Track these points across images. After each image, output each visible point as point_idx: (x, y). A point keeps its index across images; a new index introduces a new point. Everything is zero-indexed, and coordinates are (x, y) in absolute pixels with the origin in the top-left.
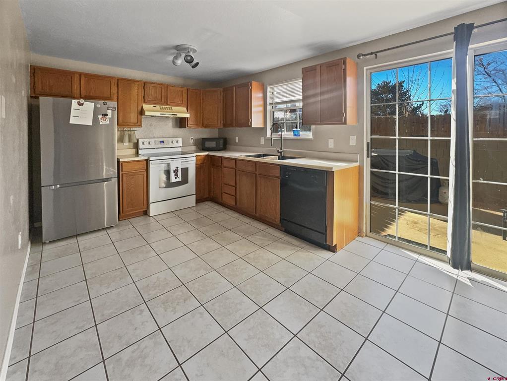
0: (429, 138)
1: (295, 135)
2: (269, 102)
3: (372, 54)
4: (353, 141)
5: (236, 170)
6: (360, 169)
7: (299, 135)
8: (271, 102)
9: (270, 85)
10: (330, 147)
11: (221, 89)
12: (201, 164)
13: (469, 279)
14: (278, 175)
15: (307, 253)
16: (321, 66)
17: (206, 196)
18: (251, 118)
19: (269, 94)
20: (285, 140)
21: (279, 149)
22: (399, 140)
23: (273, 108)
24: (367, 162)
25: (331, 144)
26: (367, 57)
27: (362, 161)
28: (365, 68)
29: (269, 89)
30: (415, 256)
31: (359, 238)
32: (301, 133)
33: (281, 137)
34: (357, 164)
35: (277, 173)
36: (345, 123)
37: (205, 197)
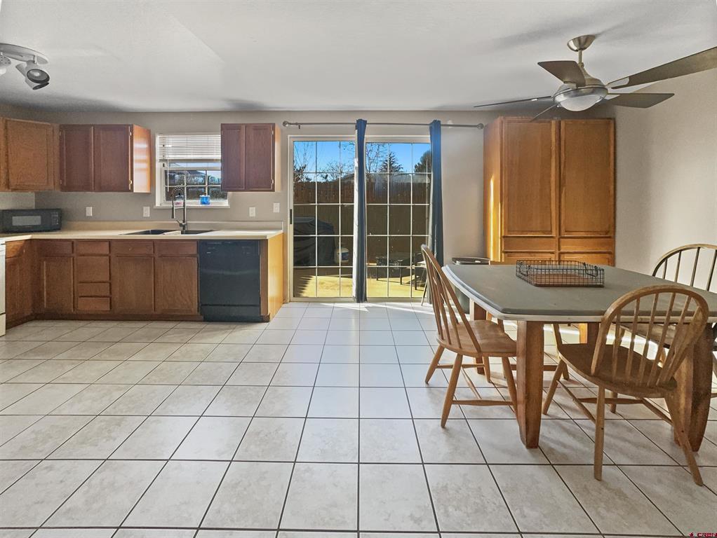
0: (340, 204)
1: (204, 203)
2: (158, 157)
3: (296, 124)
4: (277, 208)
5: (110, 257)
6: (284, 236)
7: (209, 203)
8: (161, 157)
9: (160, 134)
10: (251, 215)
11: (56, 126)
12: (15, 256)
13: (366, 307)
14: (195, 252)
15: (243, 331)
16: (247, 126)
17: (28, 312)
18: (132, 179)
19: (158, 145)
20: (190, 209)
21: (181, 222)
22: (318, 206)
23: (164, 166)
24: (291, 228)
25: (252, 212)
26: (292, 126)
27: (286, 228)
28: (289, 136)
29: (158, 139)
30: (332, 305)
31: (284, 305)
32: (211, 201)
33: (184, 206)
34: (281, 231)
35: (193, 250)
36: (273, 190)
37: (26, 314)
